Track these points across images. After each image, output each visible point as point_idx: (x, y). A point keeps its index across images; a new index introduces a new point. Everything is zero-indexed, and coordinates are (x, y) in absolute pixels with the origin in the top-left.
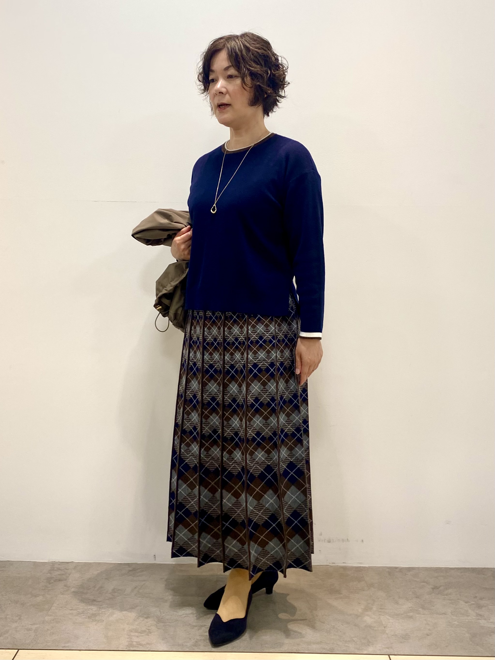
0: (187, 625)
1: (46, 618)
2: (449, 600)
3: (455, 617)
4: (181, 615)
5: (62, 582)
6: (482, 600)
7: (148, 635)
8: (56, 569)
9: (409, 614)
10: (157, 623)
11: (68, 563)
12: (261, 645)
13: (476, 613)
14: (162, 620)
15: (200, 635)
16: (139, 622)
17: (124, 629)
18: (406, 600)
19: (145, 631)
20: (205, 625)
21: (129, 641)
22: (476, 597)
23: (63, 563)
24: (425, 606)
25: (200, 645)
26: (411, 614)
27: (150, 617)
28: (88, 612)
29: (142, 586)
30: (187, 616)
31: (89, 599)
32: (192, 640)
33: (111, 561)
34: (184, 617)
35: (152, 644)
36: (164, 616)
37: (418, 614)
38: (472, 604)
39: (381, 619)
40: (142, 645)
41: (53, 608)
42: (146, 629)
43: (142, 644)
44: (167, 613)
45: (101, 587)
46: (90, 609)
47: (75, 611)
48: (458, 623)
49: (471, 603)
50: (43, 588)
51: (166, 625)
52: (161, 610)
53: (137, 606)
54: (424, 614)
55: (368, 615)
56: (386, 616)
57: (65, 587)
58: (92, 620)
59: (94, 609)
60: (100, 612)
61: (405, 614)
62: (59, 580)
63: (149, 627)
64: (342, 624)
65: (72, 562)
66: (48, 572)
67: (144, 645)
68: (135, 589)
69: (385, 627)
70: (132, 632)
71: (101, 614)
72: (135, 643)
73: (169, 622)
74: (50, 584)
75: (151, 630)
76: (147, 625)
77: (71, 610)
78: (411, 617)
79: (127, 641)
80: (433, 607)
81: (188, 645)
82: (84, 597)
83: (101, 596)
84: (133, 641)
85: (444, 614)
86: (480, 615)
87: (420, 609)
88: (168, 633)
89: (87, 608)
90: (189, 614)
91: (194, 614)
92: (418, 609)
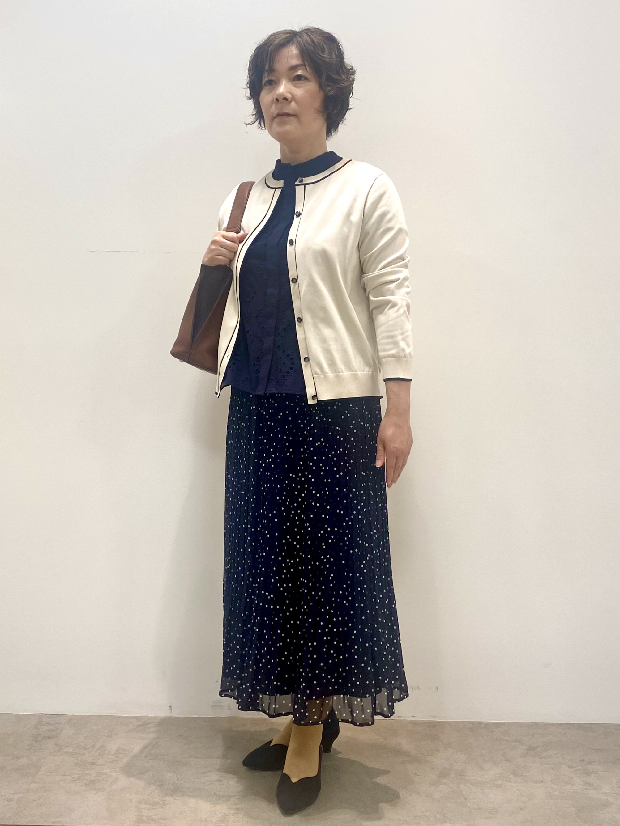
0: (211, 795)
1: (31, 785)
2: (548, 764)
3: (556, 786)
4: (204, 783)
5: (52, 740)
6: (591, 764)
7: (162, 808)
8: (44, 723)
9: (496, 782)
10: (173, 792)
11: (60, 716)
13: (583, 781)
14: (180, 788)
15: (228, 808)
16: (150, 791)
17: (131, 801)
18: (493, 764)
19: (158, 803)
20: (235, 796)
21: (138, 816)
22: (583, 760)
23: (54, 716)
24: (518, 772)
25: (228, 821)
26: (499, 782)
28: (85, 778)
29: (155, 745)
30: (212, 783)
31: (88, 762)
32: (217, 815)
33: (115, 713)
34: (208, 785)
35: (167, 819)
36: (182, 783)
37: (508, 782)
39: (461, 788)
41: (40, 773)
42: (159, 800)
43: (153, 819)
44: (186, 779)
45: (102, 747)
46: (87, 774)
47: (68, 777)
48: (560, 794)
49: (576, 769)
50: (28, 748)
51: (184, 795)
52: (179, 776)
53: (148, 771)
54: (515, 783)
55: (444, 784)
56: (468, 785)
57: (56, 747)
58: (91, 788)
59: (93, 774)
60: (101, 778)
61: (492, 782)
62: (49, 738)
64: (410, 795)
65: (66, 714)
66: (34, 727)
67: (156, 820)
68: (145, 749)
69: (466, 799)
70: (141, 803)
71: (102, 781)
72: (144, 818)
73: (189, 791)
74: (36, 741)
75: (165, 801)
76: (161, 796)
77: (64, 775)
78: (500, 786)
79: (135, 816)
80: (527, 773)
81: (214, 820)
82: (79, 759)
83: (102, 758)
84: (142, 815)
85: (542, 782)
86: (589, 784)
87: (511, 776)
88: (188, 806)
89: (83, 773)
90: (215, 781)
91: (221, 781)
92: (509, 775)
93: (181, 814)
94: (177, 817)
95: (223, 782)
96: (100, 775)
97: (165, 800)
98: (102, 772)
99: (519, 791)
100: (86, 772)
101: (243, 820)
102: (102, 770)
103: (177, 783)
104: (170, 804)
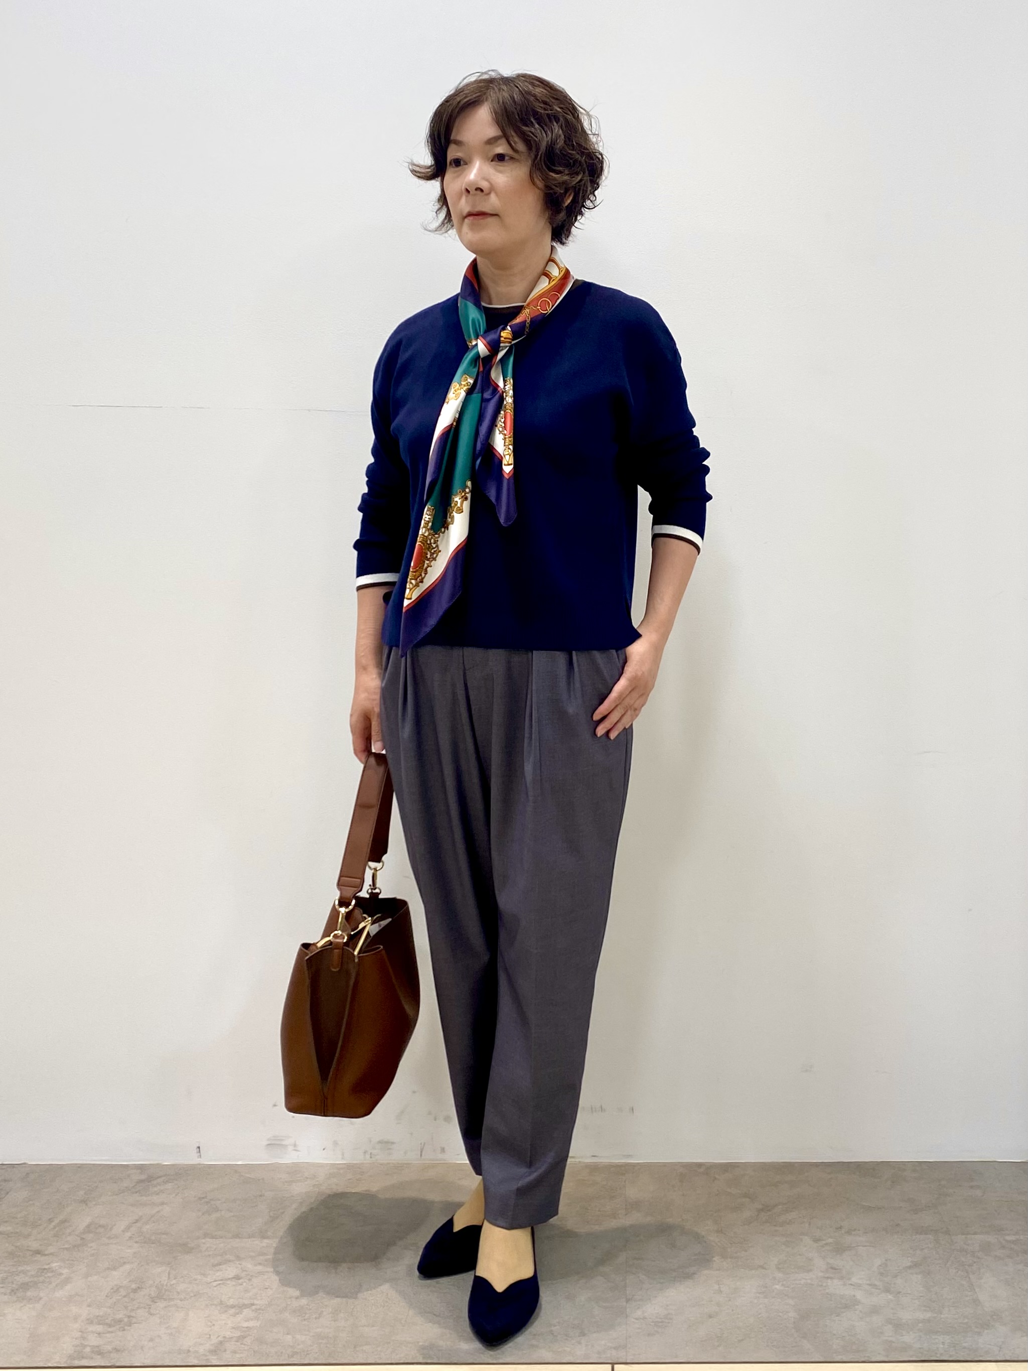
0: (213, 1305)
3: (780, 1275)
4: (211, 1282)
6: (851, 1234)
7: (124, 1330)
9: (687, 1270)
10: (153, 1301)
13: (828, 1263)
14: (167, 1293)
15: (233, 1328)
16: (115, 1300)
17: (76, 1319)
18: (693, 1238)
19: (119, 1321)
20: (253, 1304)
21: (76, 1346)
24: (730, 1250)
25: (225, 1351)
26: (693, 1269)
27: (142, 1288)
28: (15, 1280)
29: (153, 1216)
30: (223, 1284)
31: (30, 1249)
32: (212, 1340)
33: (107, 1160)
34: (215, 1287)
35: (124, 1349)
36: (173, 1284)
37: (704, 1269)
38: (826, 1244)
39: (627, 1281)
40: (102, 1353)
42: (124, 1316)
43: (102, 1351)
44: (182, 1277)
45: (64, 1221)
46: (21, 1272)
51: (169, 1306)
52: (173, 1271)
53: (125, 1263)
55: (603, 1275)
56: (640, 1275)
58: (17, 1297)
59: (31, 1271)
60: (41, 1279)
63: (133, 1310)
67: (106, 1353)
68: (135, 1223)
69: (629, 1301)
70: (92, 1323)
71: (41, 1284)
72: (87, 1349)
73: (181, 1300)
76: (130, 1308)
78: (690, 1276)
79: (73, 1346)
80: (744, 1252)
81: (201, 1349)
82: (19, 1244)
83: (57, 1242)
84: (86, 1344)
85: (762, 1266)
86: (835, 1269)
88: (169, 1324)
89: (14, 1270)
90: (229, 1279)
91: (239, 1279)
92: (712, 1257)
93: (152, 1340)
94: (142, 1347)
95: (240, 1281)
96: (43, 1272)
97: (134, 1315)
98: (47, 1267)
99: (719, 1285)
100: (20, 1268)
101: (250, 1347)
102: (49, 1264)
103: (165, 1284)
104: (139, 1323)
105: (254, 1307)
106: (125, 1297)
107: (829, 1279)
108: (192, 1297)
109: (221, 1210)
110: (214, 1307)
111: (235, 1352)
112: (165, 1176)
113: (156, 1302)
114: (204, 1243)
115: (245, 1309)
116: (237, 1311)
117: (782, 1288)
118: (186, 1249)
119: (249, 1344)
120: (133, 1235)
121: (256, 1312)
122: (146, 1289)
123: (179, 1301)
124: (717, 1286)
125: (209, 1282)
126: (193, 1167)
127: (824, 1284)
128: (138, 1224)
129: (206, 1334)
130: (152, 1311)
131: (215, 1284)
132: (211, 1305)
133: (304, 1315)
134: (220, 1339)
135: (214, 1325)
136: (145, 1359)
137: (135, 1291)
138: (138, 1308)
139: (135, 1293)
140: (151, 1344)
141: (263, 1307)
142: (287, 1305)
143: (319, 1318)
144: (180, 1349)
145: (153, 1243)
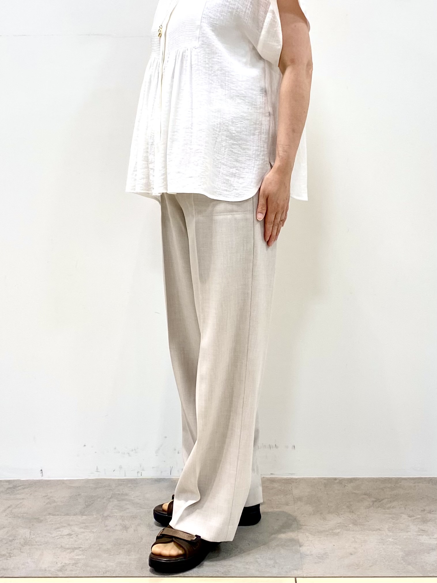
2: (389, 514)
3: (391, 534)
4: (55, 537)
6: (431, 513)
7: (7, 560)
9: (334, 531)
10: (22, 546)
12: (142, 569)
13: (419, 528)
14: (30, 542)
15: (70, 559)
18: (336, 515)
20: (80, 548)
22: (424, 510)
24: (358, 521)
25: (66, 570)
26: (338, 531)
27: (16, 539)
29: (18, 505)
30: (62, 538)
32: (58, 565)
34: (58, 539)
35: (8, 569)
36: (33, 538)
37: (346, 531)
38: (416, 518)
39: (299, 537)
42: (6, 553)
44: (38, 534)
51: (32, 548)
52: (32, 532)
53: (4, 527)
54: (353, 531)
55: (284, 533)
56: (307, 533)
61: (331, 531)
63: (11, 550)
64: (248, 544)
68: (8, 508)
69: (300, 547)
73: (38, 545)
78: (337, 534)
80: (367, 522)
81: (53, 570)
85: (379, 529)
86: (424, 531)
87: (350, 526)
88: (32, 557)
90: (65, 535)
92: (348, 525)
93: (23, 564)
94: (18, 568)
95: (72, 536)
97: (12, 552)
99: (354, 538)
101: (80, 569)
103: (28, 537)
104: (15, 556)
105: (81, 549)
106: (6, 543)
107: (421, 536)
108: (44, 544)
109: (57, 502)
110: (58, 549)
111: (71, 571)
112: (23, 485)
113: (24, 546)
114: (49, 518)
115: (75, 549)
116: (71, 551)
117: (393, 540)
118: (40, 521)
119: (80, 567)
120: (8, 514)
121: (82, 551)
122: (18, 540)
123: (37, 546)
124: (354, 539)
125: (54, 536)
126: (39, 481)
127: (418, 538)
128: (10, 509)
129: (55, 562)
130: (22, 551)
131: (57, 538)
132: (56, 548)
133: (110, 553)
134: (63, 564)
135: (58, 557)
136: (20, 574)
137: (11, 541)
138: (14, 549)
139: (11, 542)
140: (23, 566)
141: (86, 549)
142: (100, 548)
143: (119, 555)
144: (40, 569)
145: (20, 518)
